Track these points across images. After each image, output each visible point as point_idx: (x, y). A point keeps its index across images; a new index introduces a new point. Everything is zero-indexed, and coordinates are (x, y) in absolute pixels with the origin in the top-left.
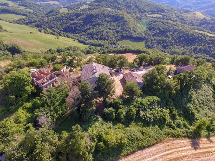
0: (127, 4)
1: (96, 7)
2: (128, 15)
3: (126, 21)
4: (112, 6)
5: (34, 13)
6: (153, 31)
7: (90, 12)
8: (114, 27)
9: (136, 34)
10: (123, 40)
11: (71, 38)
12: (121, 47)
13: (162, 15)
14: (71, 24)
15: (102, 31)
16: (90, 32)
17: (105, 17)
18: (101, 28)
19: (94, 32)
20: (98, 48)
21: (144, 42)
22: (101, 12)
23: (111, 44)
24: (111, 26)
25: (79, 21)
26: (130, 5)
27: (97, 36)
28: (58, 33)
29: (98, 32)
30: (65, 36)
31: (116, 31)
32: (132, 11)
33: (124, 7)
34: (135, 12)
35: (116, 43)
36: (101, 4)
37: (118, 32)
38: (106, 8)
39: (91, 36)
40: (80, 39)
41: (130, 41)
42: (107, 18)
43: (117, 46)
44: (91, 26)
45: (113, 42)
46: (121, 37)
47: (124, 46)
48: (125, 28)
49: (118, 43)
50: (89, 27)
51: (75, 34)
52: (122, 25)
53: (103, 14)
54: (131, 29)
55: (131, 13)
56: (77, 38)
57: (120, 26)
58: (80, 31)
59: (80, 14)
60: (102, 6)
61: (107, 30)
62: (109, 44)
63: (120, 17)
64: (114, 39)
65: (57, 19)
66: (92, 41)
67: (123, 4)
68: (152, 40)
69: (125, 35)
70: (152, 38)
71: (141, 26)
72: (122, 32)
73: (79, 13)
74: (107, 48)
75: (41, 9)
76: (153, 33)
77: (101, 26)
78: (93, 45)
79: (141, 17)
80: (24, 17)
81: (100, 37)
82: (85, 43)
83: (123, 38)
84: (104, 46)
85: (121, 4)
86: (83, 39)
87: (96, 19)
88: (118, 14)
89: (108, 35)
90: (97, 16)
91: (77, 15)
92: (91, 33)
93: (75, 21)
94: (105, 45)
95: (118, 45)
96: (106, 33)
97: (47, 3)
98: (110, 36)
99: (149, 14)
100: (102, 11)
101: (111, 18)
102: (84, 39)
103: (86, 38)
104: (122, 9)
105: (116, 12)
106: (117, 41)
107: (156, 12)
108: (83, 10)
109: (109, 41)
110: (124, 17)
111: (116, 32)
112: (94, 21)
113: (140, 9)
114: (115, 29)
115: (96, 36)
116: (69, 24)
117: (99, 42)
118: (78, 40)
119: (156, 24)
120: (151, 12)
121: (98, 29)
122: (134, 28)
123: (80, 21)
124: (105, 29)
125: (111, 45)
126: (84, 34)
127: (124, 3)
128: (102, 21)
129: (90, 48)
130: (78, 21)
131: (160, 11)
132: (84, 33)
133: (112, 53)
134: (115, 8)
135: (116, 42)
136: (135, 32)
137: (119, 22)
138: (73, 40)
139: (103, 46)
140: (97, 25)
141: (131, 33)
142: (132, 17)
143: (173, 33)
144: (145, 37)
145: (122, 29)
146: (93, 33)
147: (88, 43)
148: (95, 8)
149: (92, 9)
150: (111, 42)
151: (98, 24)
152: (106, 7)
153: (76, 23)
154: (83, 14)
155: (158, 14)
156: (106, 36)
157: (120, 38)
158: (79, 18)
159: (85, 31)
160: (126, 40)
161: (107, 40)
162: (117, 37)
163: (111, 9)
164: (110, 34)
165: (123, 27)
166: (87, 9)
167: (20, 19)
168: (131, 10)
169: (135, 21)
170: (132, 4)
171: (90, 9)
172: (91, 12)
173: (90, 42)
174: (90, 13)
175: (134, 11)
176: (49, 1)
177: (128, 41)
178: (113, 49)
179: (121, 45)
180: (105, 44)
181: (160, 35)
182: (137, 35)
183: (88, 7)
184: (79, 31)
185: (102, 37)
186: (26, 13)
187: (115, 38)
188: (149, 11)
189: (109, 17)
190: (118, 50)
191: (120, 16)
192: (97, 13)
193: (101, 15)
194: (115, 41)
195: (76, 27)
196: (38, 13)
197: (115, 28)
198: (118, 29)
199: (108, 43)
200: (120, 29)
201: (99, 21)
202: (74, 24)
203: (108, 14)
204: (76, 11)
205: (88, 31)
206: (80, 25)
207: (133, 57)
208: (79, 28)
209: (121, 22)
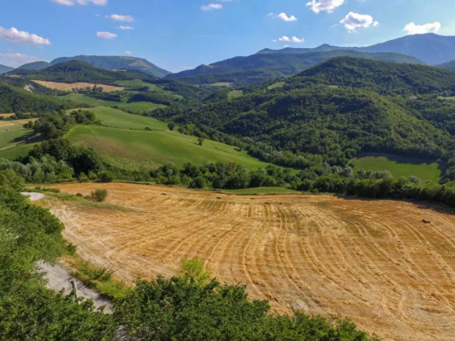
0: (379, 75)
1: (301, 84)
2: (382, 98)
3: (376, 110)
4: (340, 81)
5: (183, 100)
7: (285, 93)
8: (342, 123)
9: (406, 143)
10: (366, 156)
11: (235, 145)
12: (359, 173)
14: (243, 118)
15: (310, 133)
16: (281, 135)
17: (320, 102)
18: (306, 127)
19: (290, 134)
20: (293, 172)
21: (434, 165)
22: (312, 93)
23: (331, 164)
24: (333, 122)
25: (260, 112)
26: (387, 76)
27: (296, 142)
28: (208, 134)
29: (299, 134)
30: (222, 139)
31: (346, 132)
32: (394, 90)
33: (370, 82)
34: (403, 91)
35: (346, 162)
36: (313, 77)
37: (352, 136)
38: (324, 86)
39: (281, 142)
40: (252, 147)
41: (390, 159)
42: (325, 103)
43: (347, 171)
44: (283, 122)
45: (338, 159)
46: (360, 148)
47: (370, 172)
48: (374, 126)
49: (350, 162)
50: (278, 123)
51: (245, 138)
52: (365, 118)
53: (316, 96)
54: (392, 128)
55: (389, 94)
56: (246, 145)
57: (359, 121)
58: (257, 132)
59: (264, 98)
60: (315, 82)
61: (323, 131)
62: (326, 163)
63: (359, 102)
64: (339, 151)
65: (216, 108)
66: (280, 154)
67: (368, 76)
69: (373, 144)
71: (423, 122)
72: (365, 135)
73: (263, 96)
74: (319, 173)
75: (197, 94)
77: (308, 121)
78: (281, 163)
79: (422, 103)
80: (163, 107)
81: (304, 145)
82: (262, 159)
83: (366, 150)
84: (311, 168)
85: (364, 76)
86: (260, 148)
87: (298, 107)
88: (354, 96)
89: (324, 141)
90: (302, 101)
91: (258, 100)
92: (283, 135)
93: (252, 111)
94: (313, 166)
95: (350, 168)
96: (319, 136)
97: (213, 85)
98: (329, 145)
99: (445, 95)
100: (313, 91)
101: (337, 104)
102: (264, 148)
103: (267, 147)
104: (365, 86)
105: (349, 92)
106: (348, 157)
108: (272, 90)
109: (326, 156)
110: (370, 101)
111: (345, 136)
112: (293, 110)
113: (416, 85)
114: (345, 129)
115: (294, 144)
116: (238, 117)
117: (300, 157)
118: (247, 149)
120: (453, 90)
121: (299, 129)
122: (399, 126)
123: (262, 111)
124: (319, 128)
125: (331, 168)
126: (264, 139)
127: (371, 73)
128: (312, 110)
129: (270, 169)
130: (258, 111)
132: (267, 136)
133: (330, 190)
134: (348, 84)
135: (346, 159)
136: (404, 136)
137: (358, 113)
138: (236, 149)
139: (307, 169)
140: (299, 120)
141: (392, 139)
142: (394, 101)
144: (437, 151)
145: (364, 129)
146: (288, 136)
147: (269, 157)
148: (298, 87)
149: (293, 88)
150: (331, 159)
151: (303, 118)
152: (325, 83)
153: (252, 115)
154: (271, 98)
156: (318, 144)
157: (357, 149)
158: (260, 105)
159: (268, 132)
160: (376, 156)
161: (322, 154)
162: (350, 147)
163: (337, 87)
164: (329, 141)
165: (366, 124)
166: (282, 88)
167: (156, 110)
168: (390, 87)
169: (404, 110)
170: (393, 75)
171: (286, 88)
172: (289, 93)
173: (276, 157)
174: (287, 95)
175: (400, 89)
176: (216, 82)
177: (383, 159)
178: (335, 180)
179: (359, 170)
180: (313, 163)
182: (412, 146)
183: (284, 85)
184: (255, 131)
185: (307, 145)
186: (169, 101)
187: (343, 150)
188: (444, 89)
189: (330, 102)
190: (352, 183)
191: (361, 99)
192: (301, 94)
193: (309, 99)
194: (342, 157)
195: (251, 123)
196: (190, 101)
197: (346, 126)
198: (354, 128)
199: (323, 162)
200: (358, 129)
201: (305, 111)
202: (248, 117)
203: (329, 97)
204: (258, 93)
205: (275, 132)
206: (261, 120)
207: (424, 221)
208: (257, 125)
209: (362, 112)
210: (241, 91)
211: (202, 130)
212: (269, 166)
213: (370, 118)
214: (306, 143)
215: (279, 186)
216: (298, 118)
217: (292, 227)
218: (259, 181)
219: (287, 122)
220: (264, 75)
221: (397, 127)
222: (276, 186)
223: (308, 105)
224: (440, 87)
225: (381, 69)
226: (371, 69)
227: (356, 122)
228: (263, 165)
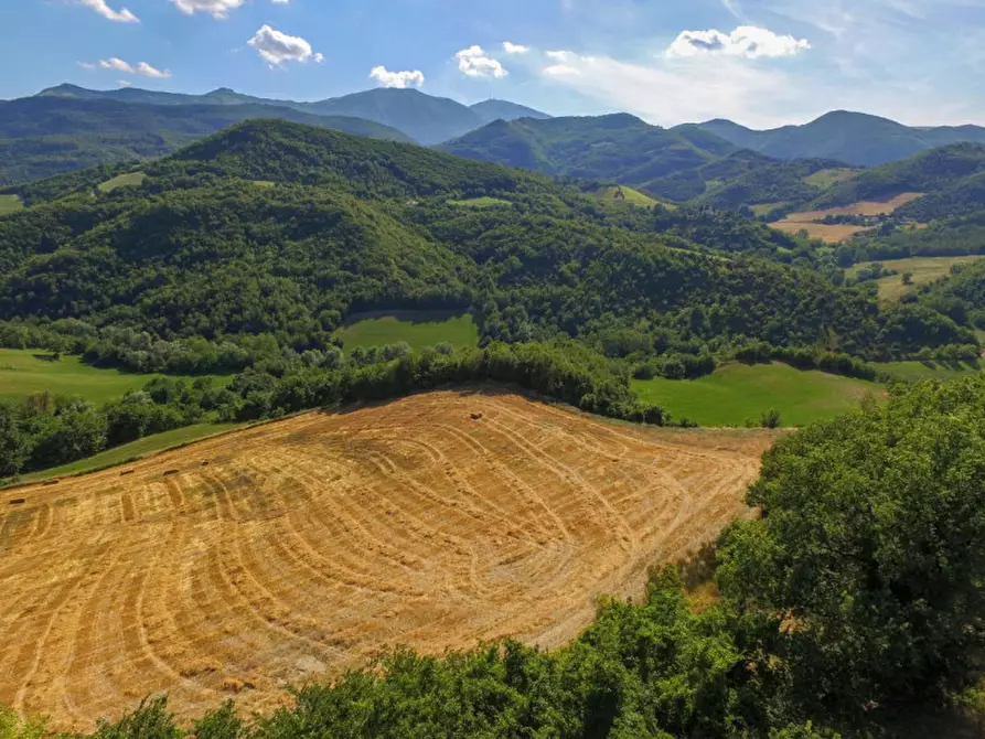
0: (348, 160)
1: (188, 178)
2: (361, 204)
3: (357, 229)
4: (273, 170)
6: (496, 261)
7: (153, 201)
8: (300, 260)
9: (420, 286)
10: (358, 320)
11: (33, 344)
12: (355, 355)
13: (507, 198)
14: (44, 268)
15: (237, 288)
16: (164, 302)
17: (243, 219)
18: (225, 275)
19: (188, 296)
20: (219, 384)
21: (467, 317)
22: (220, 198)
23: (299, 348)
24: (281, 259)
25: (93, 250)
26: (361, 163)
27: (208, 313)
29: (211, 294)
31: (313, 277)
32: (380, 189)
33: (335, 174)
34: (394, 190)
35: (327, 340)
36: (213, 163)
37: (326, 284)
38: (242, 181)
39: (172, 318)
40: (92, 344)
41: (402, 319)
42: (255, 220)
43: (332, 358)
44: (164, 270)
45: (308, 335)
46: (345, 306)
47: (375, 350)
48: (360, 259)
49: (333, 337)
50: (152, 274)
51: (61, 323)
52: (341, 247)
53: (231, 205)
54: (393, 261)
55: (373, 196)
56: (69, 340)
57: (332, 253)
58: (96, 303)
59: (95, 214)
60: (221, 174)
61: (261, 280)
62: (286, 347)
63: (323, 214)
64: (307, 319)
66: (176, 347)
67: (328, 163)
68: (502, 306)
69: (367, 294)
70: (500, 294)
71: (435, 247)
72: (348, 280)
73: (91, 209)
74: (278, 373)
76: (496, 270)
77: (226, 263)
78: (183, 368)
79: (427, 212)
81: (228, 317)
82: (127, 367)
83: (358, 309)
84: (257, 365)
85: (321, 163)
86: (117, 341)
87: (195, 232)
88: (310, 202)
89: (271, 303)
90: (199, 217)
91: (79, 222)
92: (172, 302)
93: (67, 250)
94: (261, 359)
95: (337, 349)
96: (258, 293)
98: (284, 309)
99: (455, 198)
100: (222, 194)
101: (279, 221)
102: (126, 340)
103: (135, 337)
104: (326, 181)
105: (298, 195)
106: (327, 328)
107: (484, 191)
108: (114, 194)
109: (282, 332)
110: (343, 213)
111: (314, 286)
112: (184, 239)
113: (412, 181)
114: (308, 273)
115: (204, 319)
116: (24, 267)
117: (228, 346)
118: (78, 349)
119: (498, 232)
120: (463, 189)
121: (209, 281)
122: (402, 256)
123: (97, 249)
124: (254, 275)
125: (299, 356)
126: (122, 317)
127: (333, 157)
128: (229, 236)
129: (158, 388)
130: (86, 249)
131: (498, 185)
132: (128, 310)
133: (309, 404)
134: (293, 177)
135: (325, 333)
136: (414, 274)
137: (326, 237)
138: (37, 356)
139: (247, 369)
140: (201, 262)
141: (396, 281)
142: (385, 211)
143: (585, 264)
144: (466, 294)
145: (343, 267)
146: (184, 302)
147: (149, 358)
148: (183, 185)
149: (169, 189)
150: (296, 337)
151: (211, 256)
152: (244, 177)
153: (69, 261)
154: (113, 214)
155: (493, 196)
156: (259, 310)
157: (340, 310)
158: (87, 233)
159: (129, 299)
160: (377, 318)
161: (273, 330)
162: (326, 306)
163: (272, 184)
164: (282, 300)
165: (347, 258)
166: (139, 188)
168: (371, 183)
169: (403, 226)
170: (372, 161)
171: (149, 189)
172: (162, 201)
173: (166, 357)
174: (156, 205)
175: (388, 187)
177: (390, 320)
178: (314, 379)
179: (354, 349)
180: (260, 353)
181: (529, 276)
182: (428, 290)
183: (144, 182)
184: (90, 302)
185: (237, 317)
187: (314, 315)
188: (452, 188)
189: (264, 219)
190: (346, 379)
191: (326, 207)
192: (194, 203)
193: (217, 212)
194: (316, 329)
195: (70, 282)
197: (309, 265)
198: (326, 268)
199: (281, 346)
200: (333, 270)
201: (214, 241)
202: (57, 266)
203: (260, 207)
204: (71, 201)
205: (148, 296)
206: (100, 270)
207: (474, 417)
208: (92, 285)
209: (333, 234)
210: (15, 197)
212: (154, 382)
213: (349, 245)
214: (234, 311)
215: (191, 423)
216: (199, 258)
217: (248, 508)
218: (136, 424)
219: (173, 269)
220: (78, 155)
221: (399, 259)
222: (184, 424)
223: (218, 227)
224: (445, 184)
225: (348, 148)
226: (329, 147)
227: (326, 255)
228: (137, 384)
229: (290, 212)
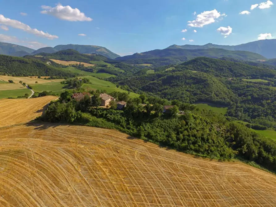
0: (218, 67)
1: (181, 69)
3: (208, 84)
4: (199, 69)
5: (124, 73)
6: (244, 97)
8: (192, 89)
9: (217, 99)
10: (199, 103)
14: (151, 84)
15: (178, 92)
17: (186, 79)
18: (177, 89)
21: (226, 108)
22: (183, 74)
24: (189, 88)
27: (170, 96)
28: (133, 90)
29: (173, 92)
30: (139, 93)
33: (213, 70)
36: (187, 66)
37: (195, 94)
41: (209, 105)
42: (188, 79)
44: (168, 87)
46: (197, 100)
48: (205, 90)
50: (166, 87)
51: (149, 93)
52: (203, 87)
53: (185, 76)
54: (213, 92)
55: (220, 76)
57: (200, 88)
58: (156, 91)
60: (187, 69)
61: (183, 92)
63: (202, 80)
65: (139, 79)
67: (213, 67)
68: (237, 108)
69: (203, 98)
72: (201, 94)
73: (162, 74)
75: (132, 70)
77: (179, 87)
80: (114, 76)
83: (200, 101)
85: (211, 67)
87: (176, 80)
88: (201, 77)
89: (182, 96)
90: (178, 78)
91: (159, 76)
92: (166, 93)
93: (155, 81)
96: (181, 94)
101: (193, 80)
105: (200, 75)
107: (260, 77)
108: (167, 71)
110: (207, 80)
111: (192, 94)
112: (174, 82)
113: (234, 73)
114: (193, 91)
115: (169, 96)
116: (149, 83)
120: (252, 76)
121: (174, 90)
123: (160, 81)
124: (182, 90)
126: (158, 94)
127: (215, 66)
130: (158, 81)
132: (159, 93)
134: (202, 71)
136: (217, 96)
137: (200, 85)
141: (212, 97)
144: (229, 103)
145: (201, 92)
146: (168, 93)
148: (179, 71)
149: (176, 71)
151: (177, 85)
152: (191, 70)
153: (155, 83)
154: (165, 75)
157: (195, 100)
158: (160, 78)
159: (160, 91)
160: (203, 103)
162: (193, 99)
163: (196, 72)
165: (203, 90)
166: (171, 71)
170: (225, 67)
171: (174, 71)
174: (173, 74)
177: (206, 105)
182: (219, 100)
183: (173, 69)
186: (117, 73)
187: (189, 100)
189: (190, 79)
192: (178, 75)
193: (181, 77)
195: (154, 87)
196: (128, 74)
198: (197, 91)
200: (199, 92)
201: (178, 82)
202: (153, 84)
203: (190, 76)
204: (160, 72)
205: (163, 91)
206: (159, 85)
208: (156, 88)
209: (202, 84)
210: (154, 70)
211: (131, 88)
213: (205, 87)
214: (175, 96)
216: (175, 85)
219: (170, 87)
220: (169, 61)
221: (216, 92)
223: (181, 80)
226: (215, 64)
227: (198, 89)
229: (196, 78)
